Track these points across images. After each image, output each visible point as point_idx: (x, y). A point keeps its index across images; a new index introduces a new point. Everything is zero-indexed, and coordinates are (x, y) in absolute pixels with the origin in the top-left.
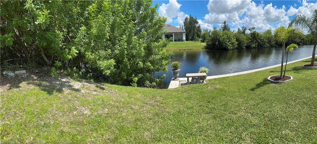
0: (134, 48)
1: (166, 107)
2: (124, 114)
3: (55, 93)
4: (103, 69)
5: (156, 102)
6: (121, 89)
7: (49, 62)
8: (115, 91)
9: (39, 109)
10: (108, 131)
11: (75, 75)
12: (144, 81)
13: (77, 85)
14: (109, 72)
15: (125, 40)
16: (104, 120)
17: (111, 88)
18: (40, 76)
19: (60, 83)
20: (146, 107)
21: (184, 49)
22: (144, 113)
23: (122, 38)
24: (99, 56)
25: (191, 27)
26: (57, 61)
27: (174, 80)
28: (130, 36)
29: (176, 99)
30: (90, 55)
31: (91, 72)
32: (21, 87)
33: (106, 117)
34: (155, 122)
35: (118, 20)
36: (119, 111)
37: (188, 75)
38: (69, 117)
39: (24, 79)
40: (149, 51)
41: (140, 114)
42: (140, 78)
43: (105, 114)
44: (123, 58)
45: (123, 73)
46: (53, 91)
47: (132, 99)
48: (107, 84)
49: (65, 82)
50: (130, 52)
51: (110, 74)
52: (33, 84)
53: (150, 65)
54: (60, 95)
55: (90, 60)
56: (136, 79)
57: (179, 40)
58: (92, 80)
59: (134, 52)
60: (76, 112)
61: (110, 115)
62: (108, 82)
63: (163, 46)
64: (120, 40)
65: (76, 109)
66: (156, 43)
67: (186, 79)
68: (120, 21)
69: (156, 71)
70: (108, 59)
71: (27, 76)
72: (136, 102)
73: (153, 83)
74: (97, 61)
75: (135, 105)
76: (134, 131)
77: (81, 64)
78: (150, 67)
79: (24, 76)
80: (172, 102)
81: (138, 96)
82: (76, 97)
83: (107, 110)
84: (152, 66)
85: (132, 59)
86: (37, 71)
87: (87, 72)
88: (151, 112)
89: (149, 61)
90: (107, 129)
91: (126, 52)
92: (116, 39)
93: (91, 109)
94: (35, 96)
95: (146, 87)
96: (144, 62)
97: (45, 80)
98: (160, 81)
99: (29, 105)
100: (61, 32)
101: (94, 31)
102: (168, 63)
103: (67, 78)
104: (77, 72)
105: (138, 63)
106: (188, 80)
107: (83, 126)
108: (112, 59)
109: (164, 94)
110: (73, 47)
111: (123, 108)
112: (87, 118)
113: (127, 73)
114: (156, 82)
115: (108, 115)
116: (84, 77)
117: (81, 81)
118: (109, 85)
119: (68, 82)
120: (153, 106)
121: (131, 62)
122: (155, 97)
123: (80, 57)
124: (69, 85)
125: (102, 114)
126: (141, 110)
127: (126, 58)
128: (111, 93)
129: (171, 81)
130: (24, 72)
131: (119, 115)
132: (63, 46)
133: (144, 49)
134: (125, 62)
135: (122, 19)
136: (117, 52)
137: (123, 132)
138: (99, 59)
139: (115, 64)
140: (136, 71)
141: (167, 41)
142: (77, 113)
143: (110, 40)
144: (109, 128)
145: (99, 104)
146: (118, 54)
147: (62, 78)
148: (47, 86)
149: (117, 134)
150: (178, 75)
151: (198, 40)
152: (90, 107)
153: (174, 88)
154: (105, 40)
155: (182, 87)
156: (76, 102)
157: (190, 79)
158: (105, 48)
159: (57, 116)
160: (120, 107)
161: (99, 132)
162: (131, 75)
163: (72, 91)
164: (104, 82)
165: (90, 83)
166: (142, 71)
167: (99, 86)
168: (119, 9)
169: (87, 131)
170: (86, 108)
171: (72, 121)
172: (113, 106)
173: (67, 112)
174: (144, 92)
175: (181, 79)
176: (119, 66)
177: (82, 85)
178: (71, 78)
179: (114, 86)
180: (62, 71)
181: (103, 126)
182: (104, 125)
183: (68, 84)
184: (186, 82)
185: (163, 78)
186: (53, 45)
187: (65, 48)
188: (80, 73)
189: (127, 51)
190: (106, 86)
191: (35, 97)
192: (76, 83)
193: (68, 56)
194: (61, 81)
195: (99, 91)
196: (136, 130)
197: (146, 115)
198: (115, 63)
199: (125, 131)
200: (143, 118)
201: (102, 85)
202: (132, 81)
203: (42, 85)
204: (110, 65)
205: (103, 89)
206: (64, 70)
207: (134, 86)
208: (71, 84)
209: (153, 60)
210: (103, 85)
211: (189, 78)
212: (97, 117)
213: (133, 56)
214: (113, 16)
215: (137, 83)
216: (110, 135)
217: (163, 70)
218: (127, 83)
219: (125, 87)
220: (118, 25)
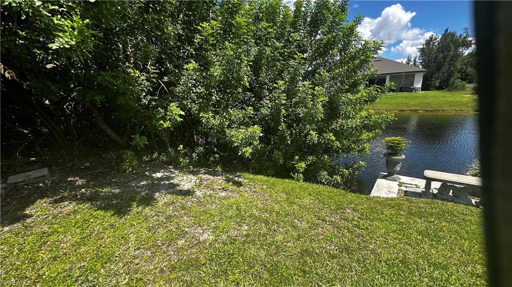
0: (302, 103)
1: (368, 237)
2: (280, 237)
3: (135, 209)
4: (238, 146)
5: (344, 220)
6: (273, 184)
7: (122, 139)
8: (261, 189)
9: (88, 259)
10: (248, 274)
11: (184, 161)
12: (318, 170)
13: (186, 181)
14: (250, 150)
15: (283, 88)
16: (240, 249)
17: (254, 182)
18: (97, 176)
19: (150, 182)
20: (322, 228)
21: (414, 108)
22: (318, 240)
23: (275, 85)
24: (230, 119)
25: (445, 57)
26: (138, 136)
27: (384, 177)
28: (293, 81)
29: (394, 227)
30: (210, 119)
31: (216, 153)
32: (31, 216)
33: (244, 243)
34: (342, 267)
35: (268, 52)
36: (270, 229)
37: (429, 173)
38: (167, 256)
39: (42, 194)
40: (333, 110)
41: (311, 241)
42: (311, 164)
43: (242, 236)
44: (278, 123)
45: (276, 152)
46: (130, 206)
47: (295, 207)
48: (247, 175)
49: (160, 178)
50: (292, 111)
51: (251, 154)
52: (74, 198)
53: (334, 138)
54: (147, 210)
55: (212, 128)
56: (303, 165)
57: (401, 90)
58: (219, 169)
59: (301, 111)
60: (183, 242)
61: (252, 238)
62: (248, 171)
63: (366, 102)
64: (272, 90)
65: (183, 235)
66: (350, 96)
67: (422, 183)
68: (273, 53)
69: (343, 151)
70: (247, 125)
71: (53, 182)
72: (303, 212)
73: (335, 176)
74: (226, 130)
75: (301, 219)
76: (300, 276)
77: (195, 136)
78: (333, 142)
79: (44, 183)
80: (383, 231)
81: (307, 201)
82: (183, 208)
83: (246, 228)
84: (337, 140)
85: (296, 127)
86: (88, 164)
87: (209, 152)
88: (335, 240)
89: (331, 131)
90: (246, 268)
91: (284, 111)
92: (264, 88)
93: (216, 228)
94: (78, 228)
95: (321, 183)
96: (320, 132)
97: (110, 184)
98: (350, 174)
99: (55, 259)
100: (141, 72)
101: (216, 71)
102: (374, 138)
103: (167, 169)
104: (187, 155)
105: (308, 134)
106: (428, 186)
107: (198, 268)
108: (256, 126)
109: (363, 207)
110: (172, 104)
111: (277, 223)
112: (206, 249)
113: (285, 153)
114: (342, 176)
115: (248, 239)
116: (203, 164)
117: (196, 171)
118: (251, 176)
119: (168, 178)
120: (338, 227)
121: (294, 131)
122: (341, 208)
123: (193, 124)
124: (171, 183)
125: (236, 236)
126: (313, 232)
127: (283, 124)
128: (255, 192)
129: (378, 179)
130: (42, 174)
131: (270, 240)
132: (150, 102)
133: (323, 106)
134: (281, 131)
135: (276, 50)
136: (265, 111)
137: (278, 277)
138: (229, 126)
139: (261, 135)
140: (303, 148)
141: (377, 91)
142: (186, 241)
143: (251, 90)
144: (251, 268)
145: (231, 217)
146: (268, 115)
147: (155, 172)
148: (115, 196)
149: (266, 279)
150: (398, 168)
151: (463, 88)
152: (213, 225)
153: (386, 196)
154: (241, 90)
155: (408, 200)
156: (185, 218)
157: (435, 185)
158: (243, 104)
159: (137, 261)
160: (272, 222)
161: (231, 278)
162: (292, 158)
163: (175, 196)
164: (241, 171)
165: (214, 174)
166: (313, 149)
167: (232, 179)
168: (269, 32)
169: (207, 279)
170: (205, 227)
171: (173, 263)
172: (258, 220)
173: (163, 244)
174: (319, 194)
175: (404, 179)
176: (270, 139)
177: (197, 182)
178: (176, 168)
179: (259, 177)
180: (155, 155)
181: (238, 263)
182: (241, 260)
183: (167, 182)
184: (419, 190)
185: (357, 169)
186: (121, 101)
187: (156, 107)
188: (194, 155)
189: (286, 111)
190: (246, 178)
191: (78, 231)
192: (185, 178)
193: (161, 122)
194: (153, 177)
195: (230, 190)
196: (302, 276)
197: (324, 245)
198: (261, 132)
199: (282, 275)
200: (317, 251)
201: (237, 177)
202: (293, 169)
203: (99, 195)
204: (252, 137)
205: (239, 184)
206: (160, 154)
207: (298, 180)
208: (175, 181)
209: (341, 130)
210: (239, 176)
211: (432, 183)
212: (227, 244)
213: (298, 120)
214: (257, 44)
215: (303, 173)
216: (253, 282)
217: (359, 151)
218: (285, 172)
219: (279, 181)
220: (268, 62)
